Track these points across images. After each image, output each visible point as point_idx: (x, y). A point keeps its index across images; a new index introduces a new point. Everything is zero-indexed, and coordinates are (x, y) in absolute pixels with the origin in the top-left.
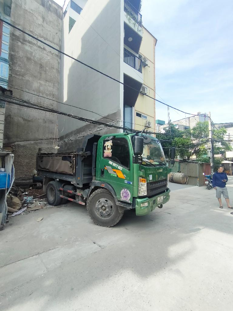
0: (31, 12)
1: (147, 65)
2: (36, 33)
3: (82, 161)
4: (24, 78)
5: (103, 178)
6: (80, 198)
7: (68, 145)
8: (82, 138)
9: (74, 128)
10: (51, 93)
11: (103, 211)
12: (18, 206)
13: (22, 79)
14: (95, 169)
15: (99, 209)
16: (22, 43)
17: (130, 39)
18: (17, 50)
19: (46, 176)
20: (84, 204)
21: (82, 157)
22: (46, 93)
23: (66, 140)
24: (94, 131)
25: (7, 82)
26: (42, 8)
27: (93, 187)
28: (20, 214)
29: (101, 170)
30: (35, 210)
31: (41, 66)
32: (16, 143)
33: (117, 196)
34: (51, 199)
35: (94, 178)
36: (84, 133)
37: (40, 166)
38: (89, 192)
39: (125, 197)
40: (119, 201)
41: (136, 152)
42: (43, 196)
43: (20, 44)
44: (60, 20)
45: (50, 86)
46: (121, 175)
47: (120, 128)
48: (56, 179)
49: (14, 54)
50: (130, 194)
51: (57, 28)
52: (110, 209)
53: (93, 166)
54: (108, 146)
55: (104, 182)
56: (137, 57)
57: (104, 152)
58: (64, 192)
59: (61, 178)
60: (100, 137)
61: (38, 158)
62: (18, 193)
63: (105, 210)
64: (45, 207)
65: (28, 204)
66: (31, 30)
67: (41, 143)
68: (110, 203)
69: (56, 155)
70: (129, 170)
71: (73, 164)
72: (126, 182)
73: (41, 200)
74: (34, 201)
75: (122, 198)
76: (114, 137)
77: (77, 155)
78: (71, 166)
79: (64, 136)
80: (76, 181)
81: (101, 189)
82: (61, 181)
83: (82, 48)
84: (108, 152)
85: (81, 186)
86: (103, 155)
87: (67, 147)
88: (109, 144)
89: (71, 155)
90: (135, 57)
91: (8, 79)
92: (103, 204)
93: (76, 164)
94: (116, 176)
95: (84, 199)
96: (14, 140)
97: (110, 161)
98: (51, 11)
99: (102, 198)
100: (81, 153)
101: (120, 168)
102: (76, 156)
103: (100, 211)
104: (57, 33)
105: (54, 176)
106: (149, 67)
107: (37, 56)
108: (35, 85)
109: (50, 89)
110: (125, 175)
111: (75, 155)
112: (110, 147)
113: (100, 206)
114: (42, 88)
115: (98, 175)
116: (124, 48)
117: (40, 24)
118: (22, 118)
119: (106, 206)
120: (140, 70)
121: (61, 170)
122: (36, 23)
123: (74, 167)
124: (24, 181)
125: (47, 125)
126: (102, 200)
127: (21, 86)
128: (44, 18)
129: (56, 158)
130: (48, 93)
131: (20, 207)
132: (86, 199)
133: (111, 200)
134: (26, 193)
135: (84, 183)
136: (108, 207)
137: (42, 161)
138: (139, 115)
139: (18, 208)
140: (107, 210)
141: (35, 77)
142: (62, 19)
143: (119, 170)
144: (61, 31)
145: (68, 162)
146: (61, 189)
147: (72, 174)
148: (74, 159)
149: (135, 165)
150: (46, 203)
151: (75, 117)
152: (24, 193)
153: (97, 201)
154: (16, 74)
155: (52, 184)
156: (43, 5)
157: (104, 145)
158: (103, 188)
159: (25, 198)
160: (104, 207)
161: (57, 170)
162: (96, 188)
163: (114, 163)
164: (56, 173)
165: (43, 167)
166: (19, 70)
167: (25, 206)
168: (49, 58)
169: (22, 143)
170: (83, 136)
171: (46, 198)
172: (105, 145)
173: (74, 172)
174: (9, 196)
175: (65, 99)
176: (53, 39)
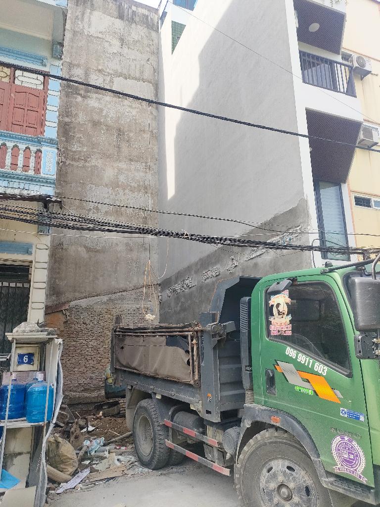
0: (100, 35)
1: (369, 72)
2: (108, 70)
3: (214, 348)
4: (87, 164)
5: (275, 399)
6: (216, 454)
7: (183, 300)
8: (214, 279)
9: (194, 258)
10: (141, 183)
11: (283, 502)
12: (70, 464)
13: (84, 167)
14: (251, 371)
15: (270, 494)
16: (84, 97)
17: (315, 27)
18: (74, 113)
19: (132, 387)
20: (226, 472)
21: (214, 336)
22: (131, 186)
23: (177, 287)
24: (242, 261)
25: (54, 183)
26: (119, 23)
27: (247, 424)
28: (74, 488)
29: (267, 373)
30: (109, 479)
31: (120, 132)
32: (73, 303)
33: (322, 458)
34: (146, 448)
35: (248, 394)
36: (218, 266)
37: (118, 360)
38: (238, 438)
39: (348, 462)
40: (329, 474)
41: (361, 324)
42: (128, 437)
43: (79, 99)
44: (154, 34)
45: (138, 170)
46: (325, 391)
47: (311, 248)
48: (155, 394)
49: (70, 121)
50: (361, 454)
51: (148, 49)
52: (305, 498)
53: (245, 362)
54: (278, 305)
55: (278, 411)
56: (337, 63)
57: (269, 323)
58: (175, 433)
59: (167, 393)
60: (256, 281)
61: (114, 339)
62: (72, 429)
63: (289, 498)
64: (130, 472)
65: (91, 459)
66: (100, 68)
67: (122, 299)
68: (302, 477)
69: (153, 333)
70: (350, 376)
71: (193, 356)
72: (343, 412)
73: (123, 448)
74: (105, 452)
75: (339, 466)
76: (294, 280)
77: (202, 331)
78: (188, 363)
79: (173, 278)
80: (202, 405)
81: (271, 430)
82: (167, 401)
83: (202, 76)
84: (281, 323)
85: (216, 419)
86: (269, 332)
87: (180, 304)
88: (282, 300)
89: (186, 333)
90: (331, 63)
91: (55, 177)
92: (281, 478)
93: (201, 356)
94: (311, 392)
95: (228, 456)
96: (69, 295)
97: (288, 348)
98: (135, 22)
99: (277, 458)
100: (209, 326)
101: (321, 368)
102: (199, 334)
103: (276, 499)
104: (148, 60)
105: (150, 387)
106: (377, 75)
107: (112, 114)
108: (109, 173)
109: (139, 175)
110: (338, 392)
111: (197, 332)
112: (284, 308)
113: (273, 485)
114: (122, 178)
115: (259, 388)
116: (300, 52)
117: (115, 52)
118: (85, 247)
119: (292, 485)
120: (351, 91)
121: (164, 372)
122: (108, 53)
123: (196, 363)
124: (86, 395)
125: (134, 255)
126: (279, 465)
127: (82, 181)
128: (122, 40)
129: (153, 339)
130: (136, 185)
131: (74, 469)
132: (232, 458)
133: (304, 469)
134: (91, 428)
135: (222, 410)
136: (299, 490)
137: (122, 348)
138: (362, 202)
139: (71, 470)
140: (296, 499)
141: (109, 157)
142: (157, 31)
143: (317, 374)
144: (157, 53)
145: (181, 351)
146: (169, 423)
147: (192, 382)
148: (194, 341)
149: (366, 363)
150: (133, 459)
151: (192, 237)
152: (85, 430)
153: (264, 466)
154: (73, 159)
155: (145, 409)
156: (121, 17)
157: (267, 303)
158: (277, 428)
159: (87, 443)
160: (284, 490)
161: (156, 370)
162: (258, 427)
163: (300, 355)
164: (154, 378)
165: (124, 364)
166: (79, 149)
167: (86, 467)
168: (134, 113)
169: (83, 303)
170: (217, 276)
171: (134, 446)
172: (271, 303)
173: (196, 377)
174: (52, 440)
175: (171, 192)
176: (142, 72)
